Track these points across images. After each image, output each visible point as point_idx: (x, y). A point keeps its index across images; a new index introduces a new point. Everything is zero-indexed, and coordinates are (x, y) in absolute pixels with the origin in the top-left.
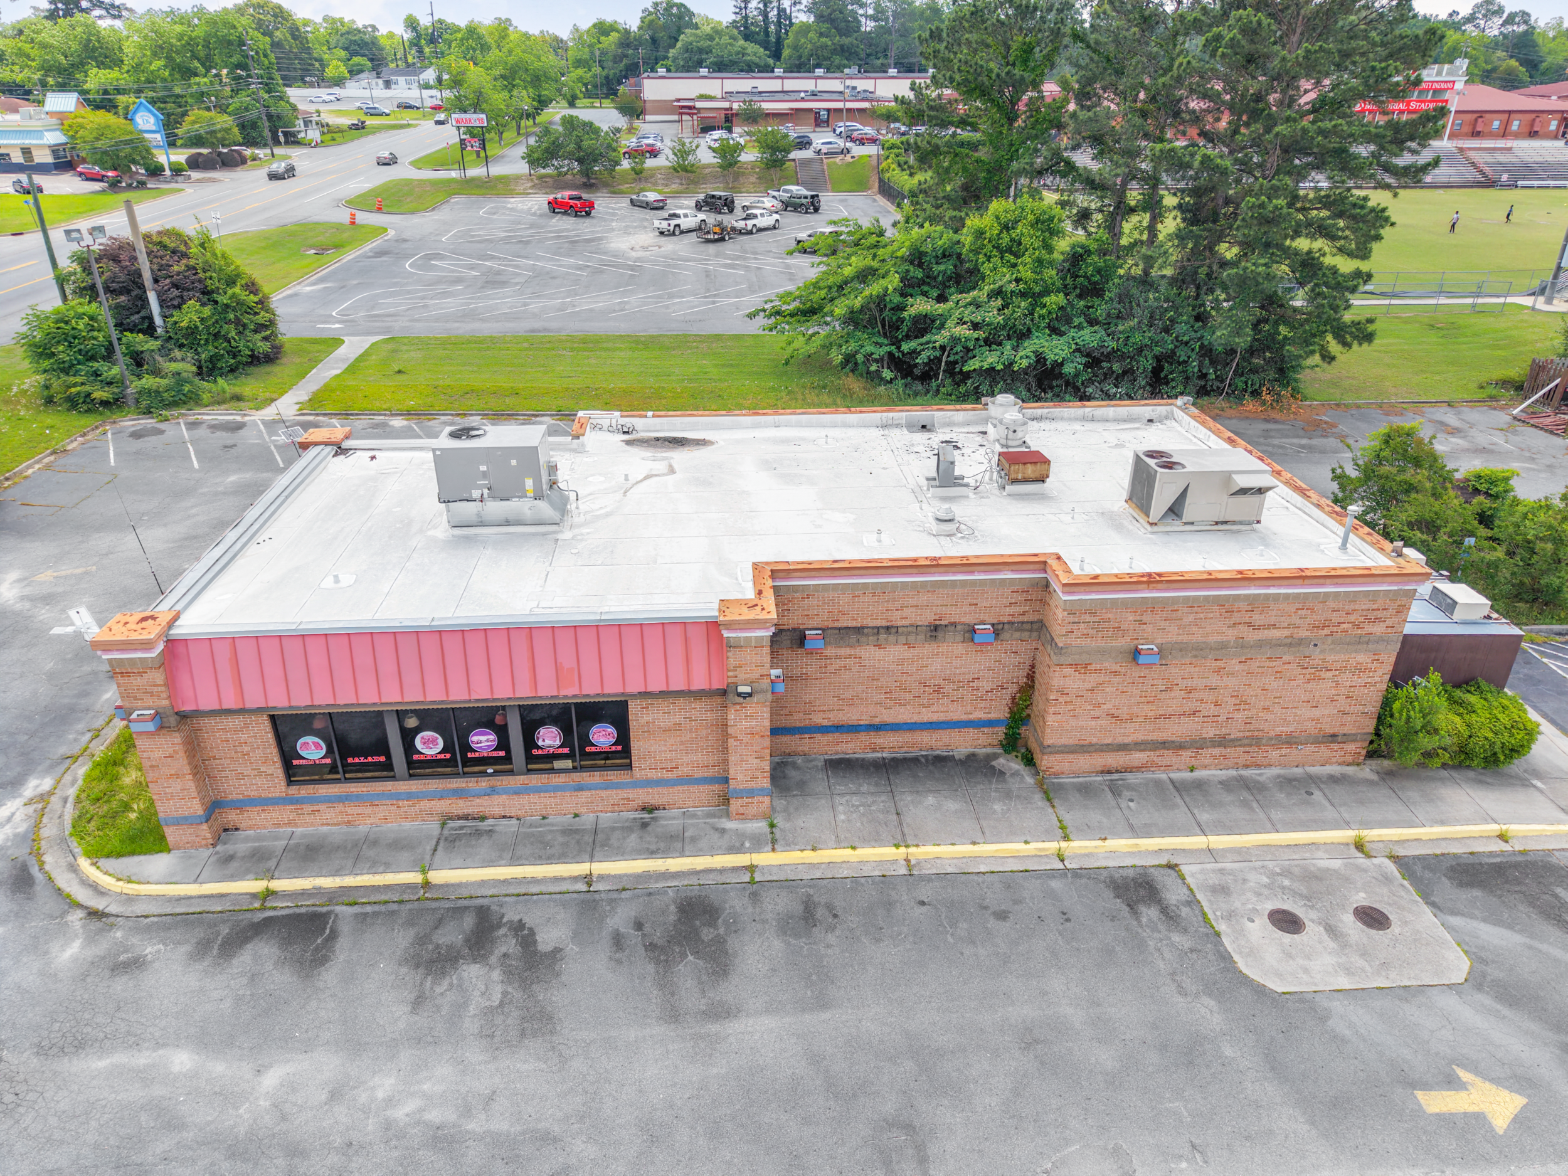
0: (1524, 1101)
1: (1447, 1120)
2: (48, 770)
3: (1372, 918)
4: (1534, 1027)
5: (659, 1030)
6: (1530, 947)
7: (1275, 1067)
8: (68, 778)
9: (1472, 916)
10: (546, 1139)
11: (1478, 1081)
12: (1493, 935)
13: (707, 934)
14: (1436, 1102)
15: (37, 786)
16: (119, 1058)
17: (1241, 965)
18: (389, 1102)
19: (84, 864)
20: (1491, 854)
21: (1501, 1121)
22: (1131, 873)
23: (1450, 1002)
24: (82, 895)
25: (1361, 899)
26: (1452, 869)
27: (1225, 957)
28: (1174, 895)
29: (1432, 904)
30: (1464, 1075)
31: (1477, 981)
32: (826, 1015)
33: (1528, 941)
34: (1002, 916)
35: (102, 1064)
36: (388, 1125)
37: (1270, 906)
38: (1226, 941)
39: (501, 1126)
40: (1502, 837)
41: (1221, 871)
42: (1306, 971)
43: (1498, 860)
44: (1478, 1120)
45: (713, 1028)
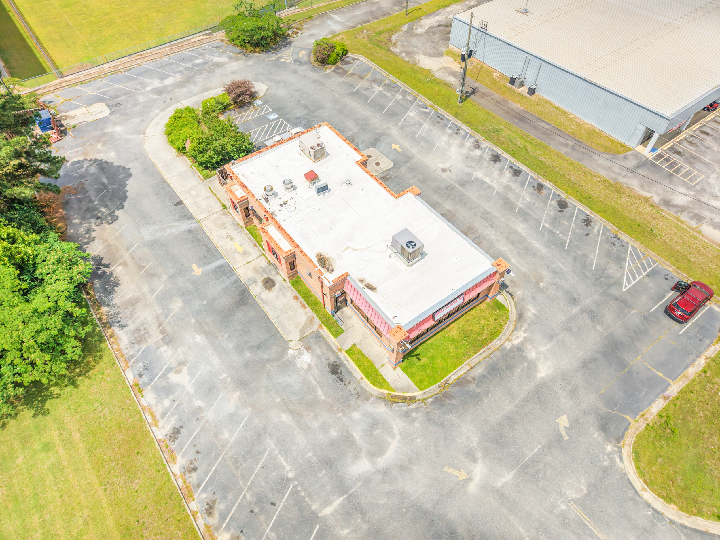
0: (393, 144)
2: (504, 349)
6: (361, 143)
8: (502, 343)
10: (482, 217)
14: (400, 150)
15: (508, 345)
16: (520, 267)
18: (494, 235)
19: (509, 309)
24: (513, 304)
27: (391, 168)
28: (383, 175)
30: (393, 148)
35: (523, 269)
36: (496, 232)
38: (387, 169)
39: (485, 222)
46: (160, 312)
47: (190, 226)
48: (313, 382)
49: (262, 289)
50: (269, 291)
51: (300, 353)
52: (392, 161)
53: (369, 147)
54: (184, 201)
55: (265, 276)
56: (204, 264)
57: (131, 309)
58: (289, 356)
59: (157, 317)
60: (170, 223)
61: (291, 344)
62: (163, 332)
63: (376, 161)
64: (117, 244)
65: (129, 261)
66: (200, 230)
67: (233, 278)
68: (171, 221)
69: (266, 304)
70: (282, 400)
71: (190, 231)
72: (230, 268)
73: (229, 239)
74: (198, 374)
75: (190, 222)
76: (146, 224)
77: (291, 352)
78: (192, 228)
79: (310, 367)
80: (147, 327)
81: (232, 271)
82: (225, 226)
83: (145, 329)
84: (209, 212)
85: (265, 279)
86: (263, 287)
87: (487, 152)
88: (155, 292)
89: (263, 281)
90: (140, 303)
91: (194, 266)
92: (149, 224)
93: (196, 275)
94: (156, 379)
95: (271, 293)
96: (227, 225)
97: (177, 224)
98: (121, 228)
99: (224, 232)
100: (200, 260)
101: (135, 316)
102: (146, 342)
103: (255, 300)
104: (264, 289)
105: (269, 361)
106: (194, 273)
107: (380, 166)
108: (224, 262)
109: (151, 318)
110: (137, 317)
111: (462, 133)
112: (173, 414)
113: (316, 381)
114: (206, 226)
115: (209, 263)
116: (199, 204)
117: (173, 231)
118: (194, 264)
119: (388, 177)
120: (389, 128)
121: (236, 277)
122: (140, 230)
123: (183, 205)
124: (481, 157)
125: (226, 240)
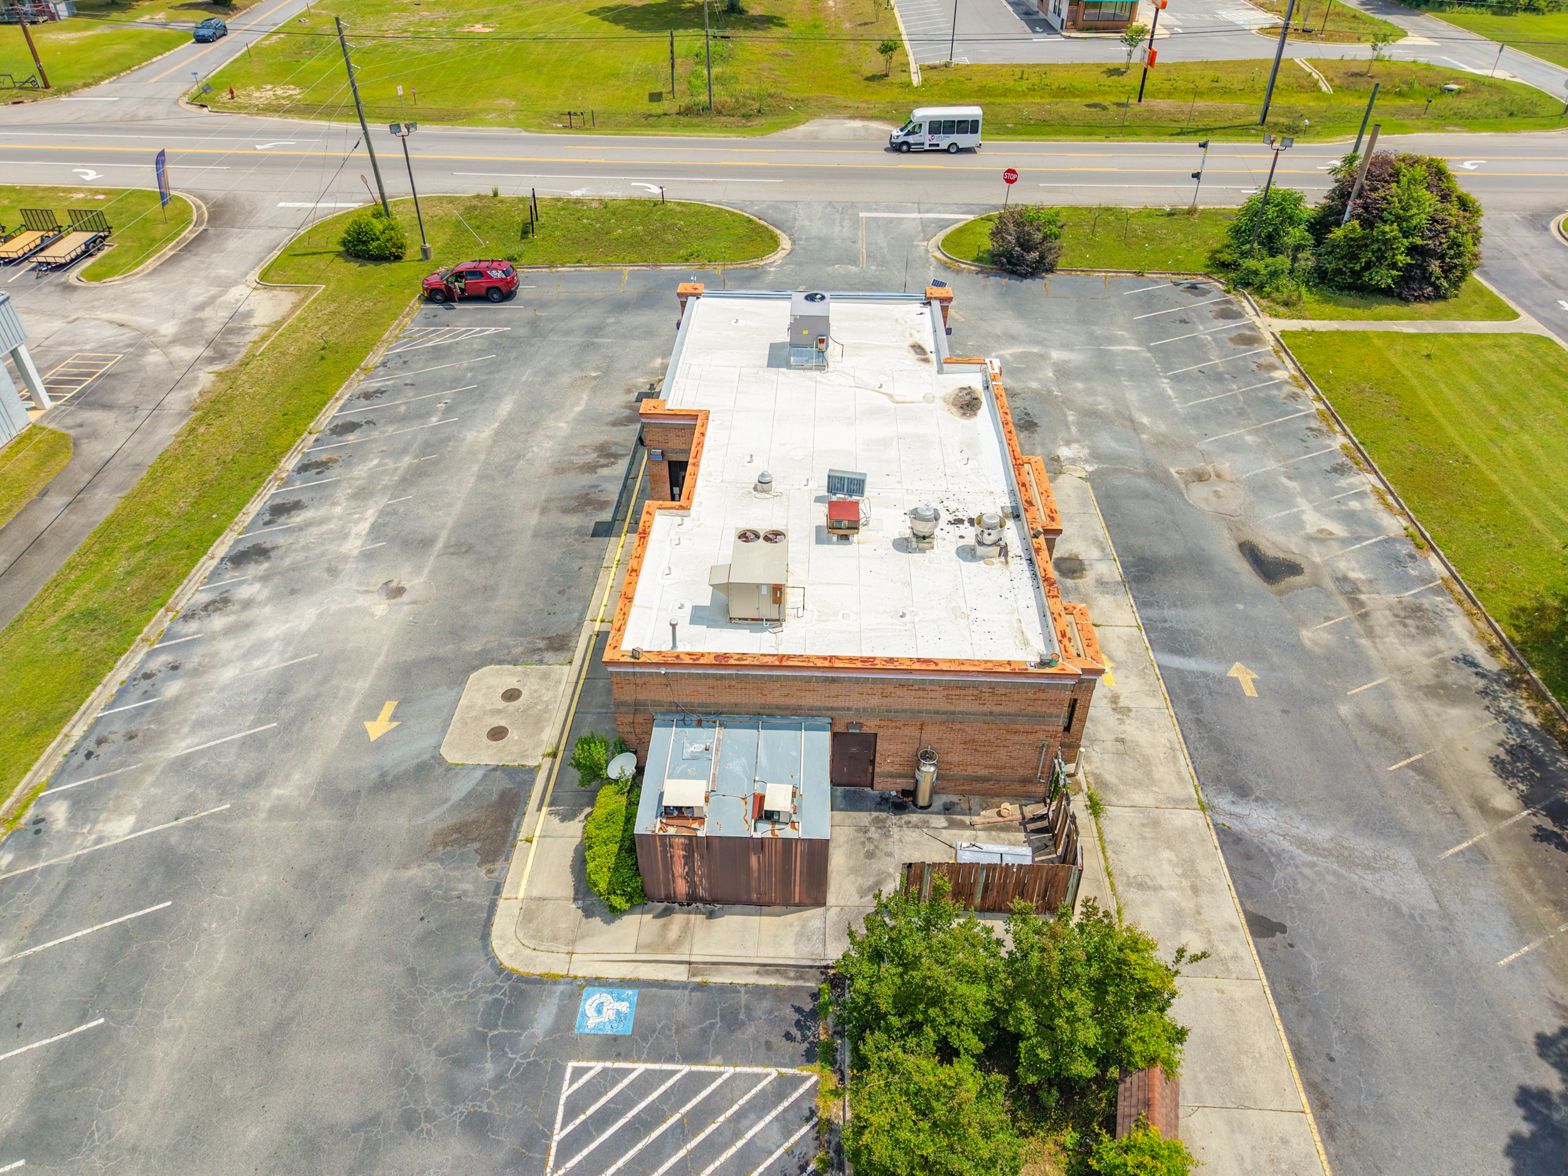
0: (372, 740)
1: (380, 707)
3: (498, 734)
4: (402, 768)
5: (543, 497)
6: (447, 800)
7: (434, 659)
9: (478, 784)
11: (390, 728)
12: (461, 788)
13: (589, 509)
14: (389, 708)
17: (492, 667)
20: (519, 825)
21: (369, 725)
22: (573, 644)
23: (433, 741)
25: (513, 735)
26: (516, 795)
27: (500, 662)
28: (548, 656)
29: (496, 768)
30: (395, 724)
31: (439, 759)
32: (529, 537)
33: (451, 802)
34: (562, 592)
37: (524, 692)
38: (511, 667)
40: (530, 841)
41: (559, 682)
42: (478, 690)
43: (515, 825)
44: (374, 718)
45: (538, 510)
46: (1364, 642)
47: (1237, 810)
48: (1074, 429)
49: (1090, 565)
50: (1077, 556)
51: (1073, 461)
52: (462, 683)
53: (450, 768)
54: (1239, 920)
55: (1069, 582)
56: (1221, 681)
57: (1448, 679)
58: (1096, 466)
59: (1370, 633)
60: (1312, 865)
61: (1083, 474)
62: (1356, 603)
63: (502, 704)
64: (1528, 897)
65: (1469, 811)
66: (1206, 777)
67: (1151, 613)
68: (1307, 871)
69: (1096, 540)
70: (1138, 434)
71: (1242, 791)
72: (1153, 636)
73: (1123, 702)
74: (1284, 513)
75: (1236, 826)
76: (1412, 917)
77: (1090, 468)
78: (1230, 798)
79: (1068, 443)
80: (1400, 628)
81: (1149, 626)
82: (1121, 747)
83: (1405, 626)
84: (1156, 823)
85: (1073, 578)
86: (1088, 567)
87: (234, 577)
88: (1376, 687)
89: (1081, 577)
90: (1423, 683)
91: (1250, 690)
92: (1397, 909)
93: (1251, 668)
94: (1374, 540)
95: (1075, 551)
96: (1109, 745)
97: (1285, 844)
98: (1522, 960)
99: (1131, 729)
100: (1227, 694)
101: (1433, 660)
102: (1400, 602)
103: (1118, 556)
104: (1086, 562)
105: (1139, 475)
106: (1255, 676)
107: (516, 686)
108: (1160, 656)
109: (1388, 640)
110: (1430, 655)
111: (158, 663)
112: (1344, 490)
113: (1068, 428)
114: (1181, 779)
115: (1205, 675)
116: (1184, 875)
117: (1303, 827)
118: (1248, 693)
119: (541, 644)
120: (279, 811)
121: (1143, 611)
122: (1434, 906)
123: (1250, 907)
124: (264, 579)
125: (1131, 705)
